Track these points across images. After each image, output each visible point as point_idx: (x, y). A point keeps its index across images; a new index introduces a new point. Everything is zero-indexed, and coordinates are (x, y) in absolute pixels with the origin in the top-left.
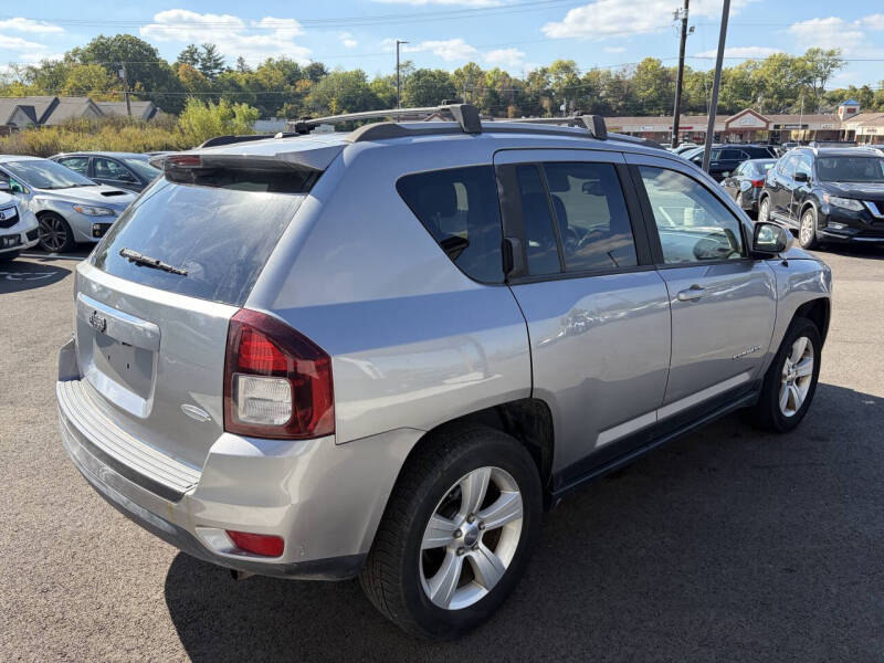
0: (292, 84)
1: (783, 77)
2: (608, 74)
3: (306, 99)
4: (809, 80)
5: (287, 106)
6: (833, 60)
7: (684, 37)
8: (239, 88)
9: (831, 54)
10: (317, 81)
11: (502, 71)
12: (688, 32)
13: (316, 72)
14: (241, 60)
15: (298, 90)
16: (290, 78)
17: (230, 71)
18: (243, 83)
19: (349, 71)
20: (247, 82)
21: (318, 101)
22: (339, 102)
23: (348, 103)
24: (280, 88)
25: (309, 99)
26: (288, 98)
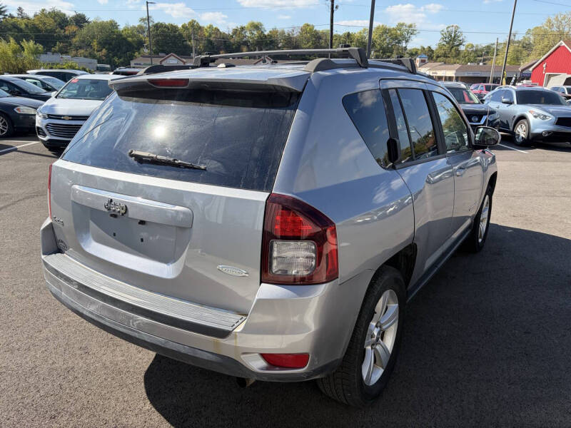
0: (62, 28)
1: (385, 39)
2: (283, 33)
3: (74, 40)
4: (399, 42)
5: (59, 45)
6: (411, 30)
7: (332, 11)
8: (20, 30)
9: (410, 26)
10: (81, 27)
11: (214, 27)
12: (334, 9)
13: (80, 20)
14: (20, 9)
15: (67, 33)
16: (60, 24)
17: (12, 17)
18: (23, 26)
19: (105, 21)
20: (27, 25)
21: (83, 42)
22: (99, 43)
23: (105, 44)
24: (53, 31)
25: (75, 40)
26: (60, 39)
